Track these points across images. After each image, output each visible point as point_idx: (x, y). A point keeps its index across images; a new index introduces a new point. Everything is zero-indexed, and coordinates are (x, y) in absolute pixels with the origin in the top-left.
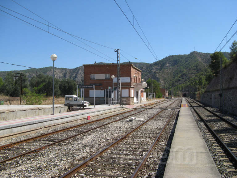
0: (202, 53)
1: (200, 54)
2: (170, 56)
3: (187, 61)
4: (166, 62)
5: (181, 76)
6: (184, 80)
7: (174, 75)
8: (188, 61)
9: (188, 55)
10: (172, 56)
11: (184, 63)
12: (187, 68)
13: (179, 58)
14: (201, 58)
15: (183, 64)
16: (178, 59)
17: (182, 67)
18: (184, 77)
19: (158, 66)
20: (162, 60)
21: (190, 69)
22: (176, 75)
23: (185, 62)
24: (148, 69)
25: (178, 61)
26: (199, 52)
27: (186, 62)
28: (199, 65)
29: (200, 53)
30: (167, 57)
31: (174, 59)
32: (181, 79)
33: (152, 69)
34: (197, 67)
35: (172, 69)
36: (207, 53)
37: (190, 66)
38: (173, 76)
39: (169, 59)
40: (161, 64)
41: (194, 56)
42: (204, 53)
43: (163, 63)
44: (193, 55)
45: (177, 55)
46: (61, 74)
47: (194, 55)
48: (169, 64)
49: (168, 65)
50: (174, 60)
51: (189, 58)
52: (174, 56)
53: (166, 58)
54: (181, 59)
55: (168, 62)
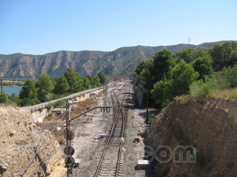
1: (143, 48)
2: (121, 48)
4: (118, 53)
5: (129, 66)
6: (131, 69)
7: (125, 64)
8: (134, 53)
11: (132, 55)
13: (128, 50)
14: (144, 51)
16: (127, 51)
17: (130, 58)
18: (131, 67)
19: (112, 56)
20: (115, 51)
23: (132, 54)
24: (104, 58)
25: (128, 53)
29: (143, 46)
31: (124, 51)
32: (129, 68)
33: (107, 58)
35: (123, 59)
36: (148, 47)
39: (121, 50)
40: (114, 54)
43: (116, 54)
46: (31, 61)
47: (139, 48)
48: (120, 54)
49: (119, 55)
50: (124, 52)
54: (129, 51)
55: (119, 53)
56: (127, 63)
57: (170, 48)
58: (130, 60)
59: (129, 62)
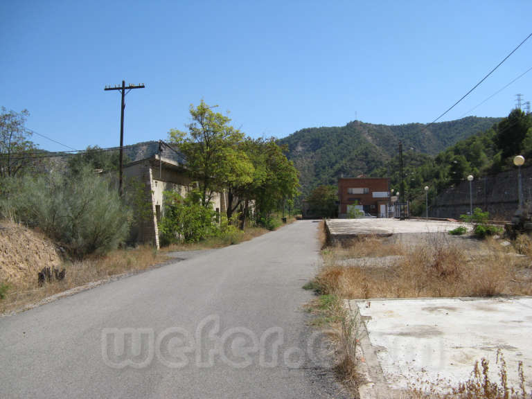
0: (370, 124)
1: (368, 127)
2: (304, 131)
3: (341, 142)
4: (296, 143)
7: (317, 170)
8: (345, 141)
9: (343, 128)
10: (309, 131)
11: (336, 146)
12: (344, 156)
13: (324, 135)
14: (371, 135)
15: (334, 147)
16: (323, 137)
17: (331, 154)
20: (287, 138)
21: (351, 160)
22: (320, 171)
23: (337, 143)
25: (323, 142)
26: (364, 122)
27: (339, 143)
28: (370, 151)
29: (367, 124)
30: (297, 132)
31: (313, 136)
34: (366, 154)
35: (312, 158)
36: (380, 126)
37: (350, 152)
38: (315, 174)
39: (303, 136)
41: (356, 131)
42: (376, 125)
43: (291, 146)
44: (353, 127)
45: (318, 127)
47: (355, 129)
48: (301, 146)
49: (300, 148)
50: (313, 140)
51: (345, 134)
52: (312, 129)
53: (296, 134)
54: (328, 136)
55: (300, 143)
56: (324, 168)
57: (440, 129)
58: (334, 161)
59: (332, 166)
